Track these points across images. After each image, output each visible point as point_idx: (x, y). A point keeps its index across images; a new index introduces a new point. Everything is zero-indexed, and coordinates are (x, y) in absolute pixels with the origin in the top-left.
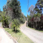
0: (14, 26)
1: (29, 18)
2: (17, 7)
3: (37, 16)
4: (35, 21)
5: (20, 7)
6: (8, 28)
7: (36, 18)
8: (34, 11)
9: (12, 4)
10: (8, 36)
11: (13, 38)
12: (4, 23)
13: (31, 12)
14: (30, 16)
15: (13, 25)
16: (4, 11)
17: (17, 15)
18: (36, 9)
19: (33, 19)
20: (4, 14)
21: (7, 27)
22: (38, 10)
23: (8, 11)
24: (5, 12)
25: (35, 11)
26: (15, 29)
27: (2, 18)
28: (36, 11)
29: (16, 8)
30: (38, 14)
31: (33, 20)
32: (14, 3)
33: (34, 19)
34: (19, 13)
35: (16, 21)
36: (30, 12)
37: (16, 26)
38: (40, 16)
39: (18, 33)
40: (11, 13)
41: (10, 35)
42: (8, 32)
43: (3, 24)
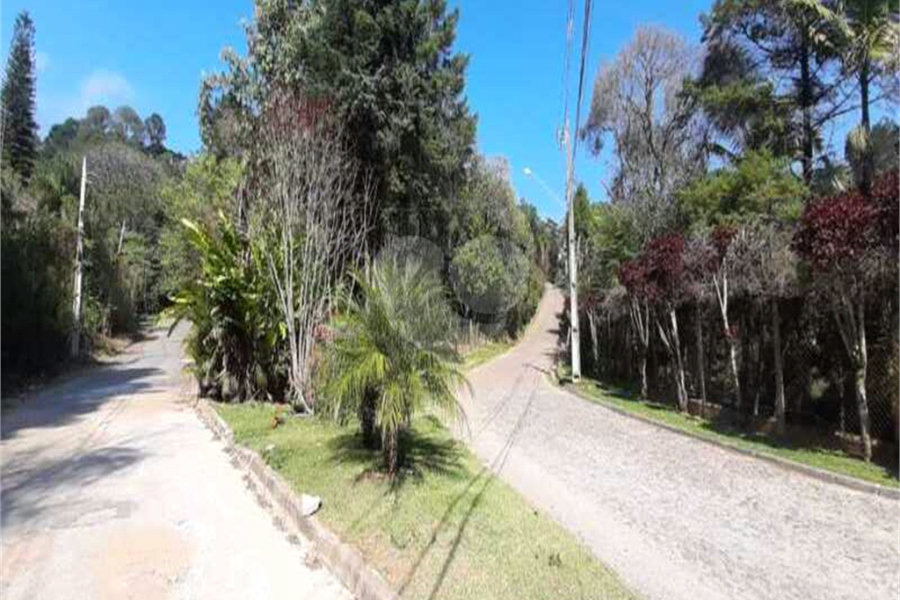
0: (360, 372)
1: (596, 239)
2: (407, 74)
3: (731, 203)
4: (700, 290)
5: (457, 66)
6: (279, 398)
7: (721, 239)
8: (681, 120)
9: (338, 43)
10: (278, 523)
11: (345, 550)
12: (216, 332)
13: (628, 145)
14: (624, 211)
15: (353, 357)
16: (221, 157)
17: (404, 200)
18: (717, 94)
19: (674, 250)
20: (211, 188)
21: (260, 397)
22: (751, 107)
23: (278, 155)
24: (229, 163)
25: (699, 117)
26: (385, 418)
27: (191, 255)
28: (725, 128)
29: (396, 90)
30: (764, 163)
31: (660, 276)
32: (362, 16)
33: (686, 258)
34: (436, 172)
35: (388, 301)
36: (609, 141)
37: (400, 369)
38: (796, 208)
39: (431, 477)
40: (318, 172)
41: (309, 503)
42: (278, 460)
43: (201, 348)
